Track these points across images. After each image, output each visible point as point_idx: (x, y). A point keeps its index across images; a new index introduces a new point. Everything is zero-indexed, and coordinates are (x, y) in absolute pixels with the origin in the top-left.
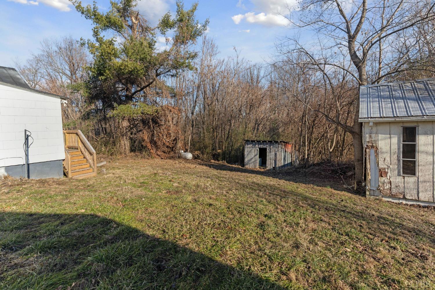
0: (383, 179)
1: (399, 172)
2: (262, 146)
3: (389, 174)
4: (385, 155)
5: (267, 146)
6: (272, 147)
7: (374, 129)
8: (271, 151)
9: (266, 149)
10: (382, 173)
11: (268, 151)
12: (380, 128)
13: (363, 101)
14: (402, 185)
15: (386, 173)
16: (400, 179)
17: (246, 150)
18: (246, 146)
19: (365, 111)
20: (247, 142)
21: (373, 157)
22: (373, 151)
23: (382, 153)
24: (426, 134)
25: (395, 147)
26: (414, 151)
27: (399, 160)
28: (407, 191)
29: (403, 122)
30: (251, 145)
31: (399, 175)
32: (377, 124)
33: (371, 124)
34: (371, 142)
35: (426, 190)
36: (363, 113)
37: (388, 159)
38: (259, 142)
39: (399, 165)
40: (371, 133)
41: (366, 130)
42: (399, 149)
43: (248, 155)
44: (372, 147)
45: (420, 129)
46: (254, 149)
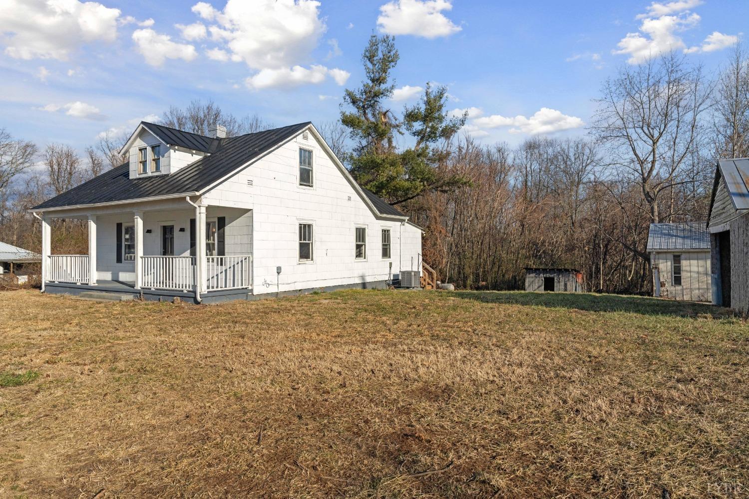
0: (663, 288)
1: (672, 283)
2: (548, 275)
3: (666, 285)
4: (664, 273)
5: (554, 275)
6: (560, 276)
7: (657, 256)
8: (560, 280)
9: (553, 279)
10: (662, 285)
11: (556, 281)
12: (661, 256)
13: (651, 236)
14: (674, 292)
15: (665, 284)
16: (673, 288)
17: (527, 280)
18: (528, 275)
19: (651, 244)
20: (529, 270)
21: (656, 274)
22: (656, 270)
23: (662, 272)
24: (686, 259)
25: (669, 268)
26: (680, 270)
27: (672, 276)
28: (677, 295)
29: (674, 252)
30: (534, 274)
31: (672, 285)
32: (658, 253)
33: (654, 253)
34: (655, 264)
35: (687, 294)
36: (649, 246)
37: (665, 275)
38: (545, 271)
39: (672, 279)
40: (655, 259)
41: (652, 257)
42: (672, 269)
43: (529, 286)
44: (656, 268)
45: (683, 256)
46: (538, 279)
